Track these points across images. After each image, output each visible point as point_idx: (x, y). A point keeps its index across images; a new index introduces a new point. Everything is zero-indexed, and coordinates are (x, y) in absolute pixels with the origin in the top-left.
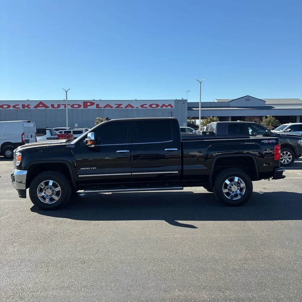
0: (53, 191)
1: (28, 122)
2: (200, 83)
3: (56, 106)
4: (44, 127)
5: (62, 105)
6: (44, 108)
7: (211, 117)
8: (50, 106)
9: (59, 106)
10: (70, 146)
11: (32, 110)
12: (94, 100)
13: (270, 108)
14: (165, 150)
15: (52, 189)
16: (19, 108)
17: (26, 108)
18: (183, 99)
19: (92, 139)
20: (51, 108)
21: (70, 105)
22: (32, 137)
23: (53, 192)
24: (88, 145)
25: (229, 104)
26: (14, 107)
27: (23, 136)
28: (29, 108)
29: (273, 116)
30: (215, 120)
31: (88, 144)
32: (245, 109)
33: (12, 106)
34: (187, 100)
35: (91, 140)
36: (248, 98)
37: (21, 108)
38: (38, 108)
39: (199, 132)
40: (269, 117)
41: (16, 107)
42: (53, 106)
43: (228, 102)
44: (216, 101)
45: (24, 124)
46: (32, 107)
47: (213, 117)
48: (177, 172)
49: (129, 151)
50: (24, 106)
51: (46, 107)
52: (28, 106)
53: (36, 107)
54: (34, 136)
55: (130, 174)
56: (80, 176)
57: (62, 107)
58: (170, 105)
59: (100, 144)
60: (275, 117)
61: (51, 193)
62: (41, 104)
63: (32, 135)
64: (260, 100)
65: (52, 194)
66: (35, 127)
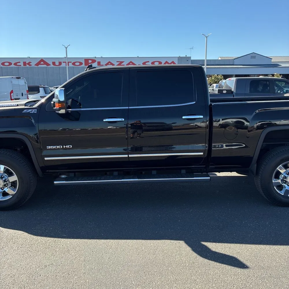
0: (5, 181)
1: (17, 78)
2: (207, 38)
3: (57, 64)
4: (37, 84)
5: (63, 62)
6: (45, 66)
7: (216, 75)
8: (51, 64)
9: (60, 63)
10: (30, 110)
11: (33, 67)
12: (95, 57)
13: (276, 65)
14: (184, 117)
15: (4, 179)
16: (21, 65)
17: (27, 66)
18: (186, 56)
19: (61, 100)
20: (52, 66)
21: (71, 62)
22: (22, 95)
23: (5, 183)
24: (56, 110)
25: (234, 62)
26: (15, 64)
27: (12, 94)
28: (30, 65)
29: (280, 75)
30: (219, 78)
31: (55, 108)
32: (250, 67)
33: (13, 64)
34: (190, 57)
35: (59, 102)
36: (253, 56)
37: (22, 65)
38: (40, 66)
39: (213, 90)
40: (276, 75)
41: (17, 64)
42: (54, 63)
43: (232, 59)
44: (220, 59)
45: (12, 80)
46: (33, 64)
47: (217, 75)
48: (202, 154)
49: (123, 120)
50: (25, 64)
51: (48, 64)
52: (29, 64)
53: (37, 64)
54: (25, 95)
55: (127, 156)
56: (46, 159)
57: (63, 65)
58: (173, 62)
59: (81, 108)
60: (283, 75)
61: (3, 184)
62: (42, 61)
63: (22, 93)
64: (267, 57)
65: (5, 185)
66: (26, 84)
